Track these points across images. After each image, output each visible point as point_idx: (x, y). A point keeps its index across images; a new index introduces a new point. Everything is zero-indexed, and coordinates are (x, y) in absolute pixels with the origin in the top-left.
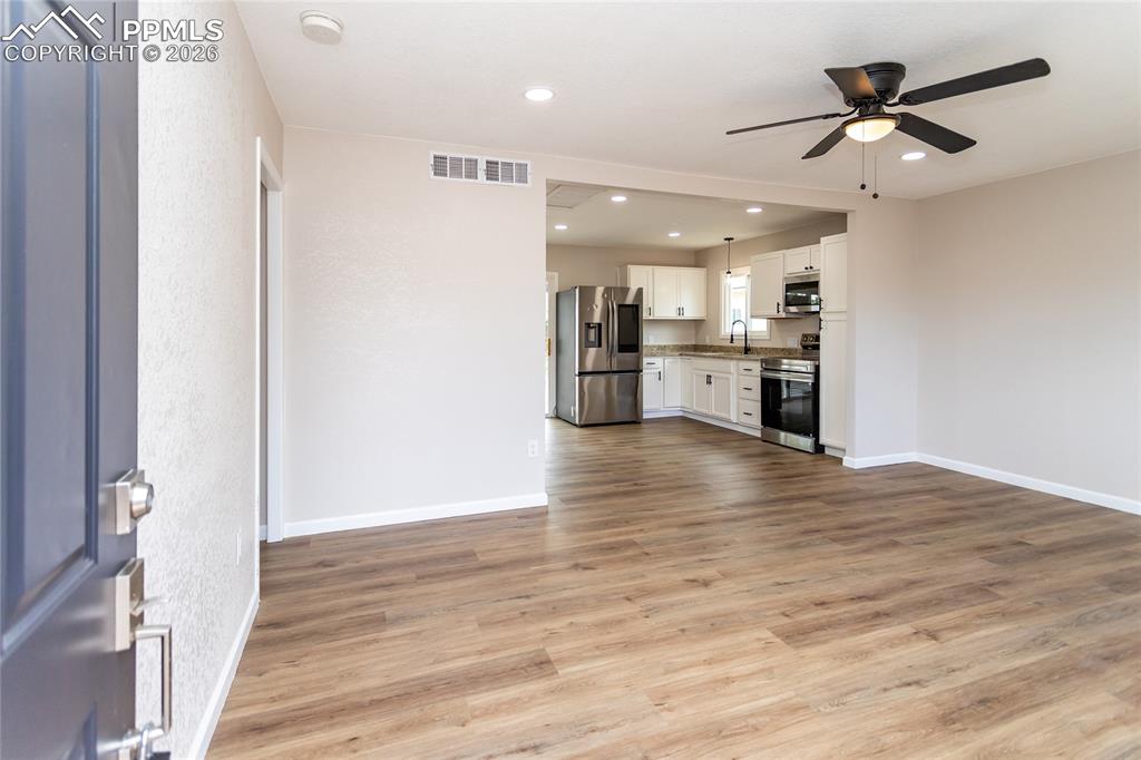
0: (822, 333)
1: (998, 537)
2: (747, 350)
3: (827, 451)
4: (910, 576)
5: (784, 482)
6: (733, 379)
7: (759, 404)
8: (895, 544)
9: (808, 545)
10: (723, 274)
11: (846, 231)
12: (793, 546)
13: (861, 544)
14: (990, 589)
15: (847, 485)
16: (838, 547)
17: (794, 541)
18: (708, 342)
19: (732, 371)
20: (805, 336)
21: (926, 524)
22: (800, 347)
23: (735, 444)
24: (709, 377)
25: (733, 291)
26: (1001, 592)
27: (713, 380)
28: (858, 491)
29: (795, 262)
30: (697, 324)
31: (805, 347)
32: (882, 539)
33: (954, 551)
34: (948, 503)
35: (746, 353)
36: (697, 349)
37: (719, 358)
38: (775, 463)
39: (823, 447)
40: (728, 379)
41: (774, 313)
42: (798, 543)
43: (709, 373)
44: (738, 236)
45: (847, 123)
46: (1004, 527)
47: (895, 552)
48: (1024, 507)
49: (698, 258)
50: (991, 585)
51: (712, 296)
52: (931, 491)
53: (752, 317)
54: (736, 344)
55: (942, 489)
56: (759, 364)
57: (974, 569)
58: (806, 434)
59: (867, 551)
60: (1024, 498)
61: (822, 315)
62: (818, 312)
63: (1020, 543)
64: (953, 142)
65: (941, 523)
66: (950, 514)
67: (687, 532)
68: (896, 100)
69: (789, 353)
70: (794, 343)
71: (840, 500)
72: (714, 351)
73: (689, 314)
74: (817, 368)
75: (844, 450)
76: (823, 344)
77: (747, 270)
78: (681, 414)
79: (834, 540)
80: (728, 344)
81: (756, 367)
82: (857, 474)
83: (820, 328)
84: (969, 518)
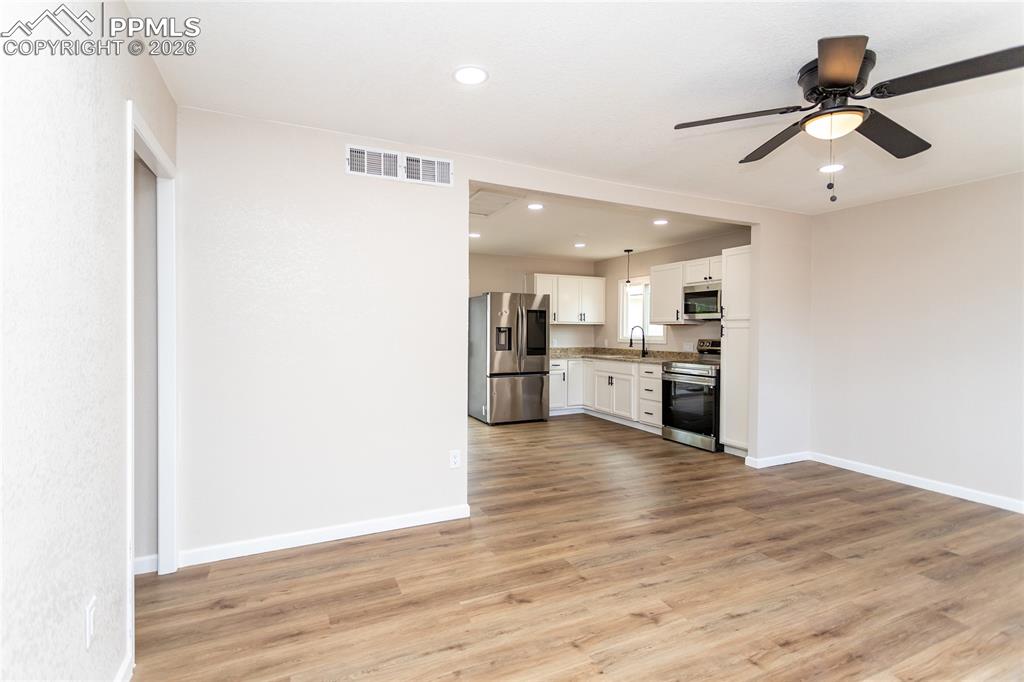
0: (723, 340)
1: (924, 546)
2: (645, 353)
3: (727, 450)
4: (860, 600)
5: (697, 485)
6: (634, 380)
7: (661, 405)
8: (828, 558)
9: (745, 562)
10: (622, 284)
11: (750, 243)
12: (730, 564)
13: (798, 559)
14: (947, 615)
15: (758, 487)
16: (775, 564)
17: (731, 556)
18: (606, 346)
19: (633, 373)
20: (701, 342)
21: (849, 532)
22: (696, 351)
23: (639, 443)
24: (611, 378)
25: (630, 297)
26: (961, 618)
27: (614, 380)
28: (770, 494)
29: (696, 272)
30: (597, 328)
31: (701, 352)
32: (814, 553)
33: (891, 565)
34: (857, 507)
35: (643, 356)
36: (596, 352)
37: (621, 360)
38: (681, 464)
39: (723, 446)
40: (629, 381)
41: (673, 320)
43: (611, 375)
44: (637, 248)
45: (809, 118)
46: (922, 534)
47: (834, 568)
48: (928, 510)
49: (597, 268)
50: (946, 610)
51: (611, 303)
52: (836, 493)
53: (651, 323)
54: (635, 347)
55: (845, 490)
56: (661, 367)
57: (917, 590)
58: (708, 433)
59: (805, 568)
60: (923, 499)
61: (723, 322)
62: (719, 320)
63: (947, 554)
64: (901, 142)
65: (863, 530)
66: (864, 520)
67: (618, 548)
69: (684, 357)
70: (690, 347)
71: (757, 504)
72: (612, 354)
73: (589, 320)
74: (718, 372)
75: (746, 451)
76: (723, 348)
77: (646, 280)
78: (583, 411)
79: (769, 555)
80: (627, 347)
81: (658, 370)
82: (762, 475)
83: (722, 335)
84: (884, 524)
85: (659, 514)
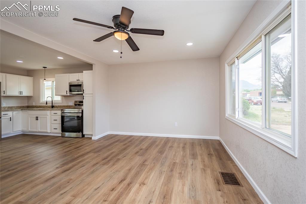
0: (84, 101)
1: (137, 149)
2: (53, 107)
3: (85, 136)
4: (128, 168)
5: (77, 150)
6: (49, 117)
7: (61, 125)
8: (119, 159)
9: (97, 170)
10: (41, 80)
11: (92, 70)
12: (93, 172)
13: (111, 163)
14: (145, 163)
15: (97, 145)
16: (106, 167)
17: (92, 170)
18: (34, 104)
19: (48, 115)
20: (76, 102)
21: (122, 151)
22: (74, 105)
23: (52, 140)
25: (45, 87)
26: (146, 163)
27: (39, 118)
28: (101, 146)
29: (74, 78)
30: (29, 98)
31: (76, 105)
32: (115, 159)
33: (132, 156)
34: (122, 144)
35: (52, 108)
36: (29, 107)
37: (42, 110)
38: (70, 144)
39: (84, 135)
40: (46, 117)
41: (65, 94)
42: (93, 170)
43: (37, 116)
44: (49, 66)
45: (115, 32)
46: (136, 146)
47: (120, 162)
48: (136, 140)
49: (29, 73)
50: (144, 162)
51: (37, 88)
52: (117, 141)
53: (56, 95)
54: (48, 105)
55: (119, 140)
56: (60, 111)
57: (138, 160)
58: (79, 132)
59: (114, 165)
60: (135, 138)
61: (84, 95)
62: (83, 94)
63: (141, 149)
64: (135, 48)
65: (125, 149)
66: (124, 146)
68: (129, 29)
69: (69, 107)
70: (72, 103)
71: (97, 151)
72: (37, 108)
73: (25, 94)
74: (82, 111)
75: (92, 135)
76: (84, 103)
77: (53, 79)
78: (22, 133)
79: (104, 164)
80: (45, 105)
81: (59, 113)
82: (97, 141)
83: (83, 99)
84: (128, 146)
85: (64, 165)
